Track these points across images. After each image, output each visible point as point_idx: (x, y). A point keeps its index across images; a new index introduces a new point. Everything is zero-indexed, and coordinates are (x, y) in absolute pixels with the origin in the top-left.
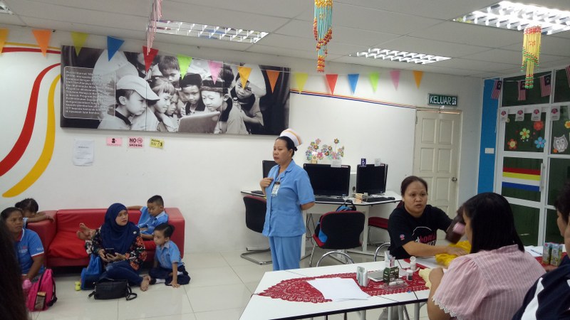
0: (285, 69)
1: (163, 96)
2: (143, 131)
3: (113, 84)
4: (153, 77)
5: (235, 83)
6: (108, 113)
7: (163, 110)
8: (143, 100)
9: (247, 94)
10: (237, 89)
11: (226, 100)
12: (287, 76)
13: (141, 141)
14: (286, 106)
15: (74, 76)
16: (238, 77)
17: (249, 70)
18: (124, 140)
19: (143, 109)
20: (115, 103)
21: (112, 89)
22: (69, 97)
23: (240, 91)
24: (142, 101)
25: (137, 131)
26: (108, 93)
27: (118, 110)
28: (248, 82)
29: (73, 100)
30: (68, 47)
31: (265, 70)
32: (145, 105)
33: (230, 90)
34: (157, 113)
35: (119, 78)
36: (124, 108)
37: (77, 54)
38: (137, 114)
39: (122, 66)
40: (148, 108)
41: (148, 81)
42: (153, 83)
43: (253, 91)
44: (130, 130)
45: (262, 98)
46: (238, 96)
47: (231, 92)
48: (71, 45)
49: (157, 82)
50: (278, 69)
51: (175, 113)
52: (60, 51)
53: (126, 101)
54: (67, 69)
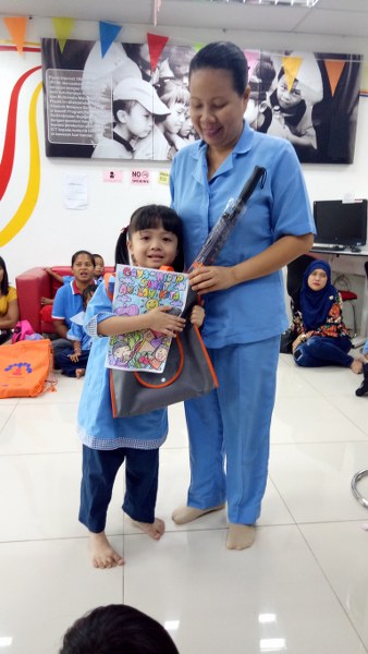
0: (355, 57)
1: (175, 107)
2: (149, 161)
3: (108, 93)
4: (161, 80)
5: (276, 84)
6: (104, 136)
7: (175, 130)
8: (149, 115)
9: (295, 100)
10: (279, 93)
11: (263, 110)
12: (356, 67)
13: (147, 175)
14: (353, 118)
15: (58, 83)
16: (282, 73)
17: (299, 61)
18: (125, 173)
19: (150, 129)
20: (112, 120)
21: (107, 100)
22: (54, 113)
23: (284, 96)
24: (147, 116)
25: (142, 161)
26: (103, 107)
27: (117, 130)
28: (296, 80)
29: (60, 118)
30: (49, 40)
31: (322, 60)
32: (151, 122)
33: (269, 94)
34: (167, 133)
35: (117, 83)
36: (124, 128)
37: (62, 50)
38: (142, 136)
39: (119, 64)
40: (156, 127)
41: (154, 86)
42: (161, 89)
43: (303, 95)
44: (132, 160)
45: (317, 106)
46: (281, 103)
47: (271, 97)
48: (53, 37)
49: (167, 88)
50: (343, 57)
51: (191, 133)
52: (39, 47)
53: (126, 117)
54: (51, 74)
